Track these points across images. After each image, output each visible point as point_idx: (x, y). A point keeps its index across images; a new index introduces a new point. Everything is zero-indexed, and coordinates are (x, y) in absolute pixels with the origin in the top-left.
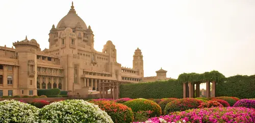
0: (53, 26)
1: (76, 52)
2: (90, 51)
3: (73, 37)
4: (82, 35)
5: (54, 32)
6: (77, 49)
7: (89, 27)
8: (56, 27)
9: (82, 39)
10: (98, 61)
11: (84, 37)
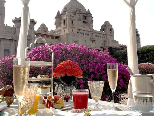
0: (59, 12)
1: (75, 31)
2: (89, 30)
3: (73, 18)
4: (82, 17)
5: (59, 16)
6: (76, 29)
7: (88, 10)
8: (60, 13)
9: (82, 20)
10: (96, 38)
11: (84, 18)
